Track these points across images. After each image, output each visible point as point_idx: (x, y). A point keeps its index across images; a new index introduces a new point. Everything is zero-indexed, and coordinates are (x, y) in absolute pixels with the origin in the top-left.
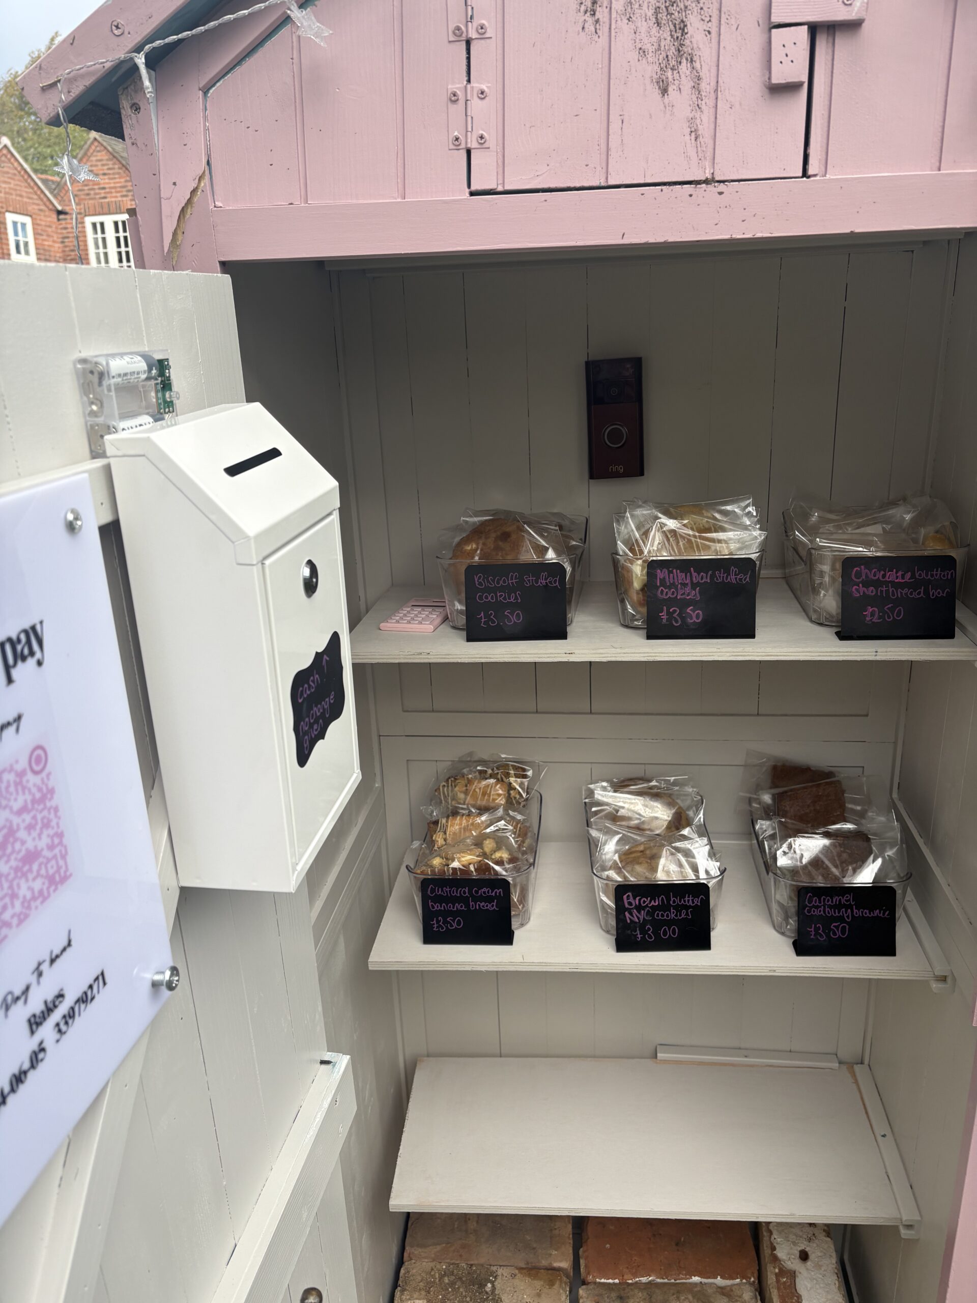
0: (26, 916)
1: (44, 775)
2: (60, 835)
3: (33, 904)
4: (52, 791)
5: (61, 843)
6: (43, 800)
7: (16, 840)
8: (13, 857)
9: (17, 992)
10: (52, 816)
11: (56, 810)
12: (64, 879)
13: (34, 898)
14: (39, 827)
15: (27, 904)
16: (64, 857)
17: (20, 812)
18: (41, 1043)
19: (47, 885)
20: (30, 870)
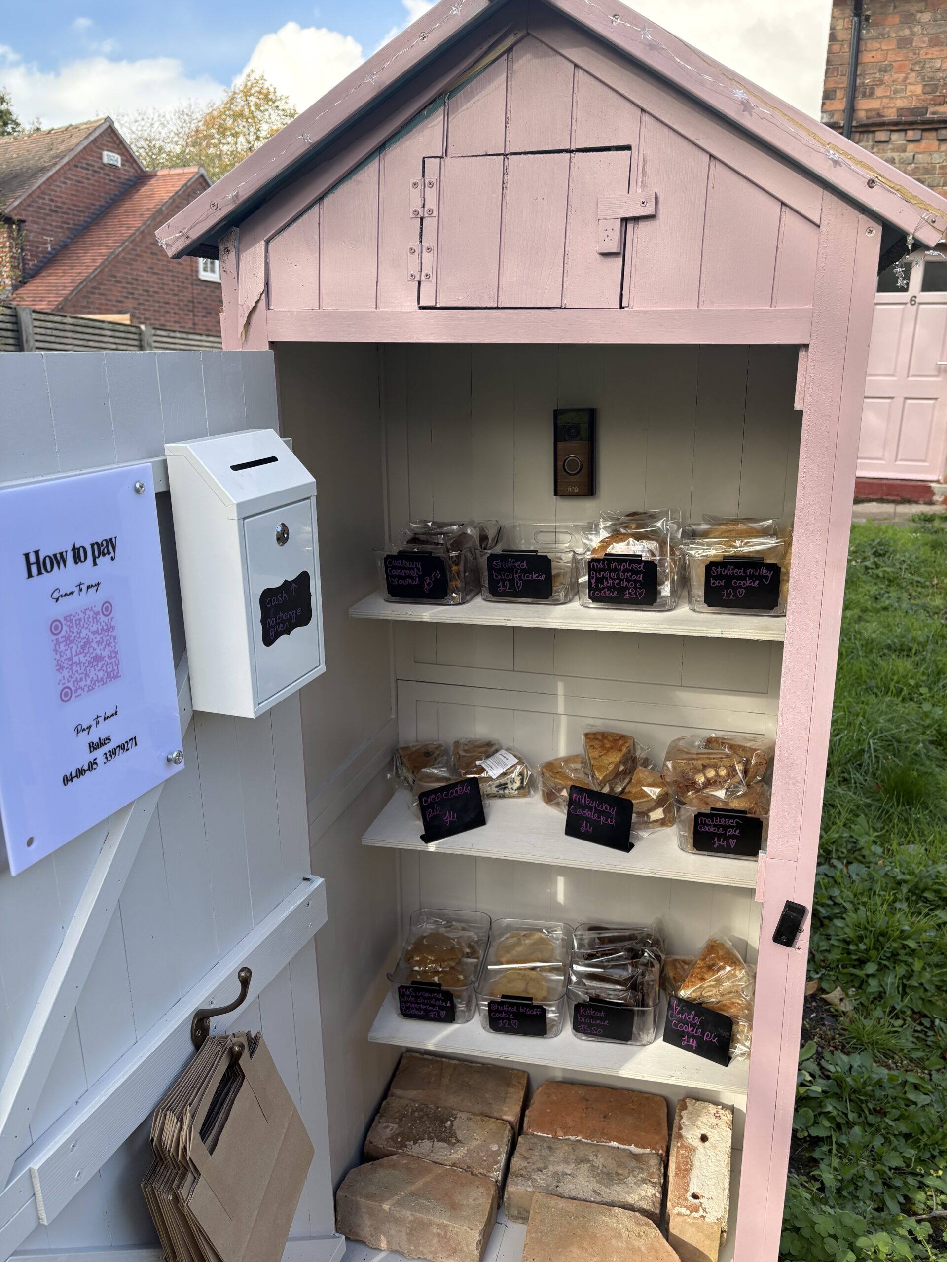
0: (93, 689)
1: (109, 617)
2: (116, 653)
3: (97, 684)
4: (113, 628)
5: (116, 657)
6: (107, 630)
7: (91, 647)
8: (88, 655)
9: (85, 726)
10: (112, 641)
11: (115, 638)
12: (116, 677)
13: (97, 681)
14: (104, 643)
15: (94, 682)
16: (117, 665)
17: (94, 633)
18: (95, 759)
19: (106, 676)
20: (97, 665)
